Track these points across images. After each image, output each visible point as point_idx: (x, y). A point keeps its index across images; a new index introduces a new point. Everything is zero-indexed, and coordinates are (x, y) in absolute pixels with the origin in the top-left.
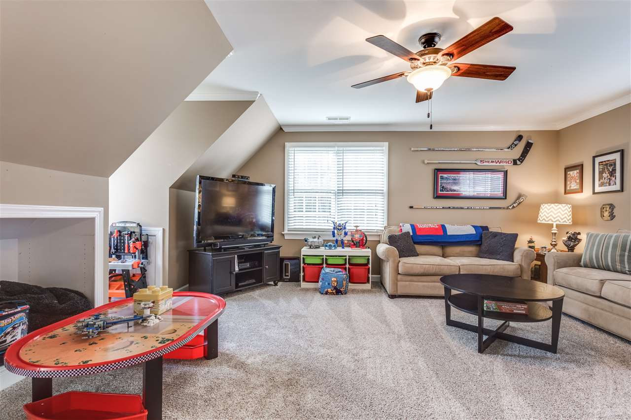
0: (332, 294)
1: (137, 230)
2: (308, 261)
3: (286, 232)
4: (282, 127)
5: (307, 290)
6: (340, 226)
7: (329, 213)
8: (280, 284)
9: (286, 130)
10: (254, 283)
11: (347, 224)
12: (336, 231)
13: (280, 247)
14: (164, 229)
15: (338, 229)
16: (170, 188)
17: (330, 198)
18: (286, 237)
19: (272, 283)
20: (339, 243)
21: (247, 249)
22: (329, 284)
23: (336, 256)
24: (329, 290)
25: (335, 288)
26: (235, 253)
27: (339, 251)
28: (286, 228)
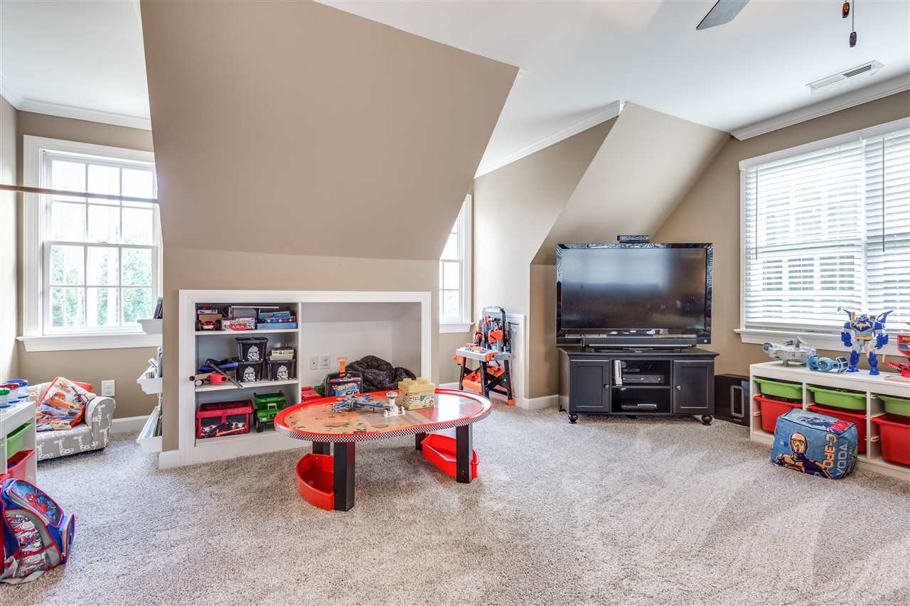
0: (793, 467)
1: (500, 316)
2: (768, 389)
3: (742, 329)
4: (732, 134)
5: (757, 446)
6: (864, 322)
7: (850, 293)
8: (716, 423)
9: (741, 136)
10: (655, 411)
11: (888, 318)
12: (852, 333)
13: (715, 356)
14: (525, 317)
15: (858, 329)
16: (531, 264)
17: (853, 257)
18: (744, 340)
19: (700, 417)
20: (863, 360)
21: (638, 352)
22: (786, 445)
23: (840, 390)
24: (788, 458)
25: (801, 457)
26: (618, 357)
27: (862, 379)
28: (743, 321)
